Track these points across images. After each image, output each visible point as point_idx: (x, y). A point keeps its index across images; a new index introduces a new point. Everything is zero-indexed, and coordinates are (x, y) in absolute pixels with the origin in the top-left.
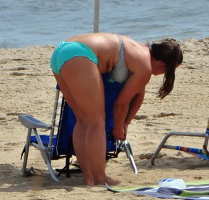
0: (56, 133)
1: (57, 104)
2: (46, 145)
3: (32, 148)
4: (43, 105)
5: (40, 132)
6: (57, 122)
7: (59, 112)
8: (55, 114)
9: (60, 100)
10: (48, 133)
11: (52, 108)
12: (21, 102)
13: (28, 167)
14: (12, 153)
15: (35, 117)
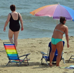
0: (48, 56)
1: (48, 50)
2: (46, 58)
3: (43, 59)
4: (46, 50)
5: (45, 55)
6: (49, 53)
7: (49, 51)
8: (48, 52)
9: (49, 49)
10: (47, 56)
11: (47, 50)
12: (41, 49)
13: (42, 63)
14: (39, 60)
15: (44, 52)
